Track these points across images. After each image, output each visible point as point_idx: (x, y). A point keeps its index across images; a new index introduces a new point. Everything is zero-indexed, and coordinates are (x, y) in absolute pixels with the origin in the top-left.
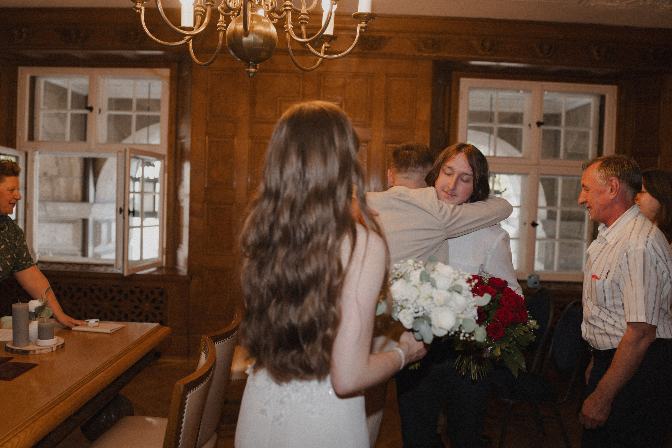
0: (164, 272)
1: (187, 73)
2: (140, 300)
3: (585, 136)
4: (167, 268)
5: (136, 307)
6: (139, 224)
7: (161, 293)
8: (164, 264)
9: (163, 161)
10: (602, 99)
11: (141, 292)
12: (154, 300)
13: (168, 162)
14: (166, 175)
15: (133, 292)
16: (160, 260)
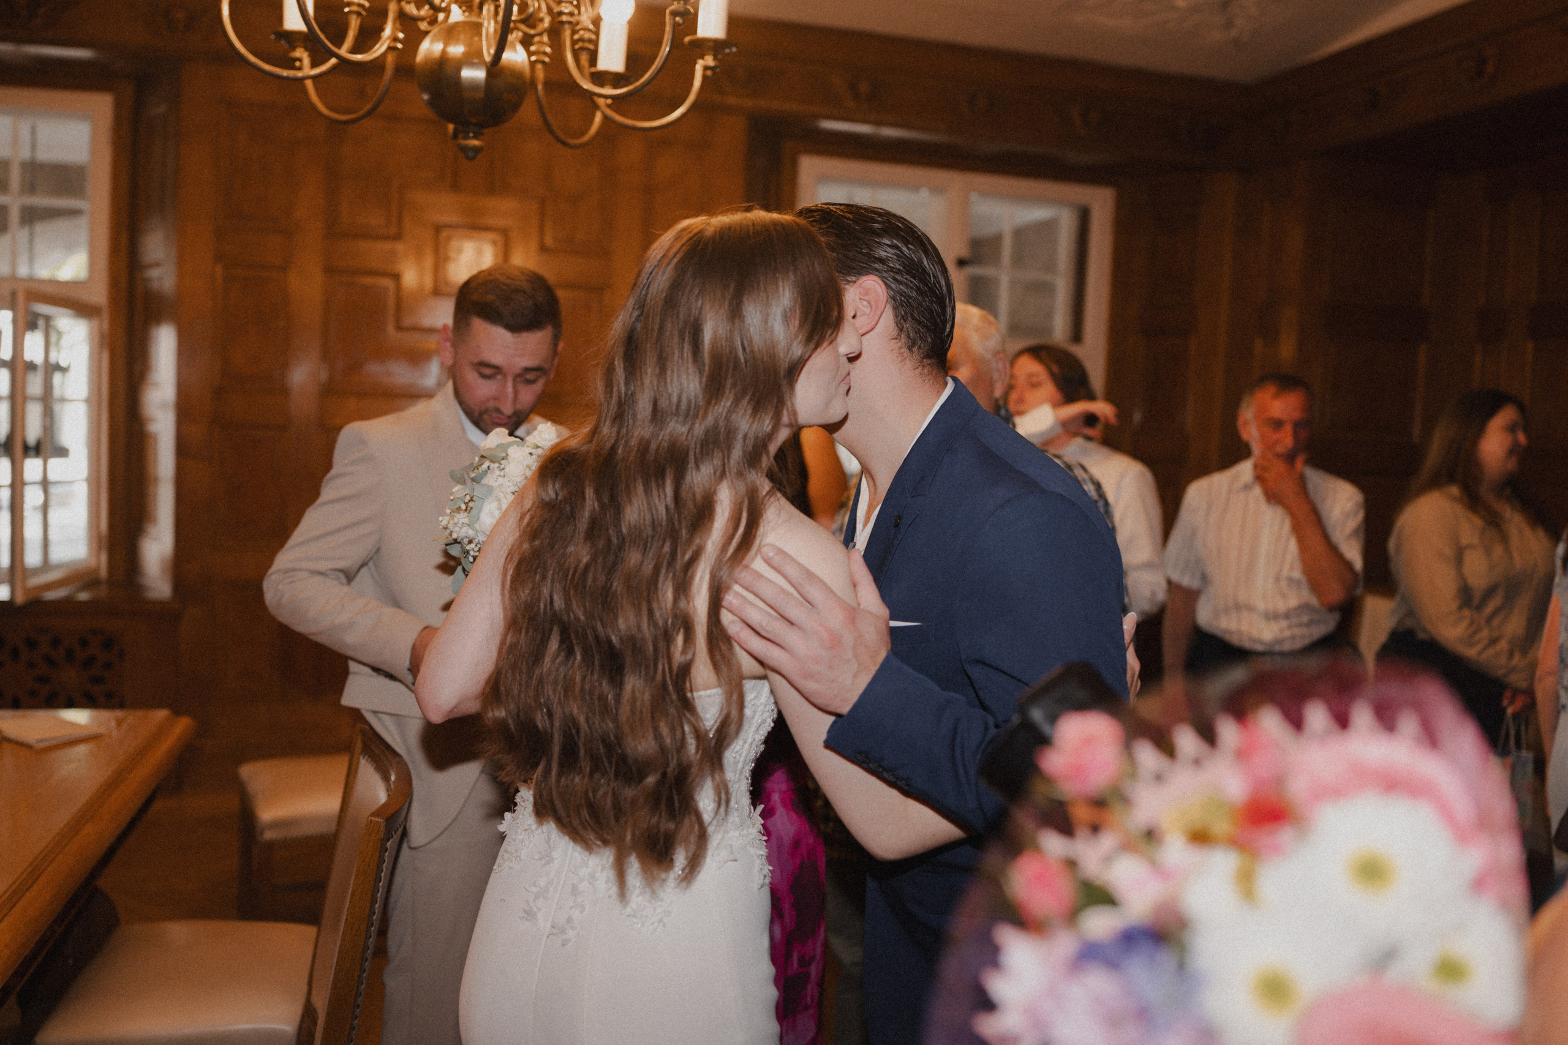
0: (103, 592)
1: (162, 109)
2: (51, 662)
3: (1045, 289)
4: (111, 582)
5: (43, 679)
6: (38, 477)
7: (108, 644)
8: (104, 573)
9: (96, 323)
10: (1084, 217)
11: (55, 643)
12: (89, 662)
13: (112, 324)
14: (106, 356)
15: (32, 644)
16: (93, 563)
